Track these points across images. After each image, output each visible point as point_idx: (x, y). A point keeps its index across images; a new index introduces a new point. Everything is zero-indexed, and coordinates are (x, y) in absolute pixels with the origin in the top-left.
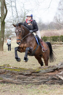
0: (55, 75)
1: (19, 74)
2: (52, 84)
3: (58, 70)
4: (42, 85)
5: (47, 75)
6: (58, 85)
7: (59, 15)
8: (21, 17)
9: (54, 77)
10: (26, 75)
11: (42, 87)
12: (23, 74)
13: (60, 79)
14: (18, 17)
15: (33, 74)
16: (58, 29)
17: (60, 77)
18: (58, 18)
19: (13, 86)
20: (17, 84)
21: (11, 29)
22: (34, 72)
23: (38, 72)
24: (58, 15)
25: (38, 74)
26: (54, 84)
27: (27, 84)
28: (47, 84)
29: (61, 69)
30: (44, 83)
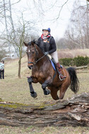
0: (66, 114)
1: (16, 112)
2: (62, 126)
3: (70, 106)
4: (49, 127)
5: (56, 113)
6: (71, 127)
7: (72, 29)
8: (19, 31)
9: (65, 116)
10: (26, 113)
11: (48, 130)
12: (21, 112)
13: (73, 119)
14: (14, 31)
15: (35, 112)
16: (71, 49)
17: (73, 115)
18: (71, 33)
19: (7, 129)
20: (13, 126)
21: (4, 48)
22: (36, 109)
23: (42, 109)
24: (70, 29)
25: (42, 112)
26: (65, 125)
27: (27, 125)
28: (55, 126)
29: (74, 104)
30: (52, 124)
